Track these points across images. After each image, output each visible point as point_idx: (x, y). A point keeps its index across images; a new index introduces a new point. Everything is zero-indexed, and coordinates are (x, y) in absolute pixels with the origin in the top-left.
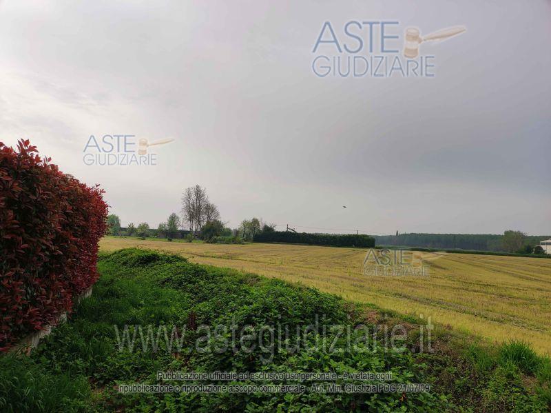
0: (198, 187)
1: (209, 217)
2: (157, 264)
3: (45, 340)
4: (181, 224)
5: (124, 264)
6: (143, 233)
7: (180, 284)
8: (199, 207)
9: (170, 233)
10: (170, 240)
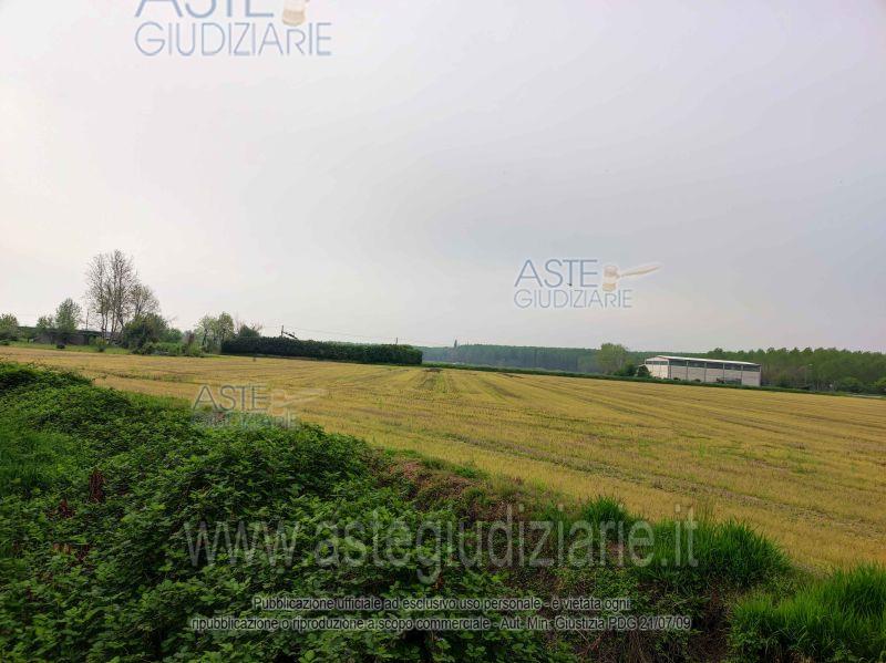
0: (118, 254)
1: (139, 309)
6: (5, 333)
7: (77, 423)
9: (62, 334)
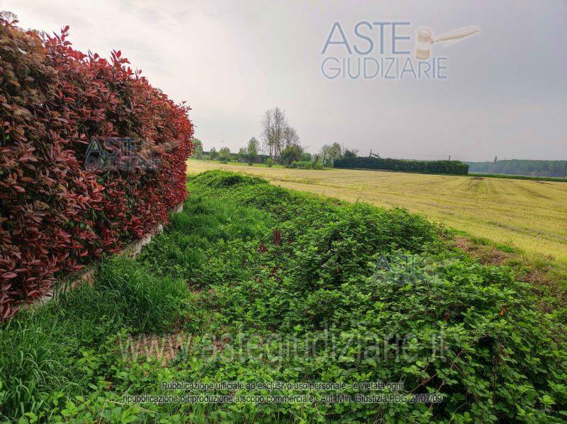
0: (277, 110)
1: (288, 142)
2: (241, 186)
3: (146, 247)
4: (261, 148)
5: (210, 185)
6: (225, 157)
8: (279, 131)
9: (251, 158)
10: (251, 165)
